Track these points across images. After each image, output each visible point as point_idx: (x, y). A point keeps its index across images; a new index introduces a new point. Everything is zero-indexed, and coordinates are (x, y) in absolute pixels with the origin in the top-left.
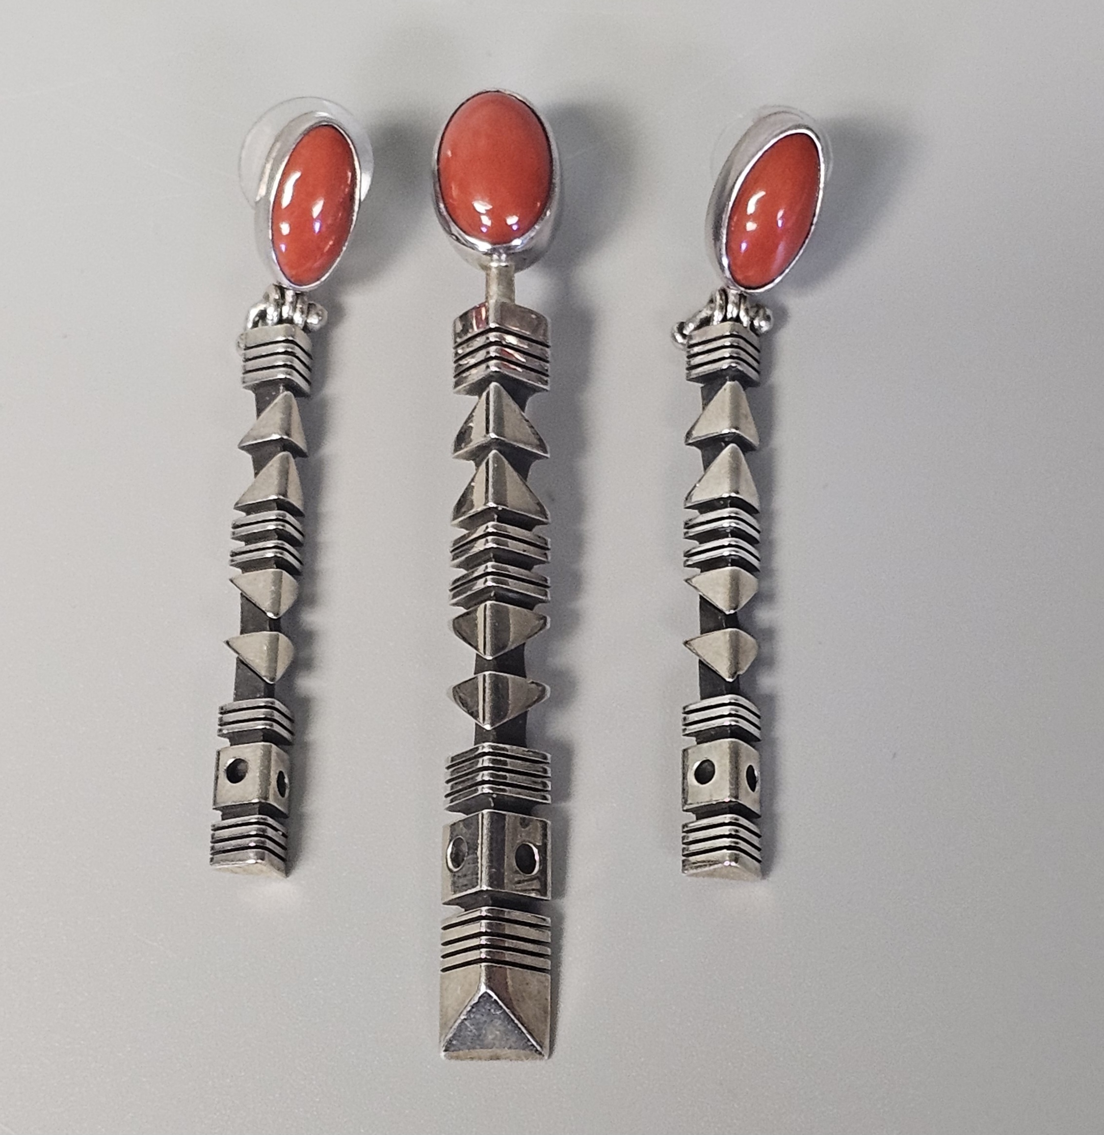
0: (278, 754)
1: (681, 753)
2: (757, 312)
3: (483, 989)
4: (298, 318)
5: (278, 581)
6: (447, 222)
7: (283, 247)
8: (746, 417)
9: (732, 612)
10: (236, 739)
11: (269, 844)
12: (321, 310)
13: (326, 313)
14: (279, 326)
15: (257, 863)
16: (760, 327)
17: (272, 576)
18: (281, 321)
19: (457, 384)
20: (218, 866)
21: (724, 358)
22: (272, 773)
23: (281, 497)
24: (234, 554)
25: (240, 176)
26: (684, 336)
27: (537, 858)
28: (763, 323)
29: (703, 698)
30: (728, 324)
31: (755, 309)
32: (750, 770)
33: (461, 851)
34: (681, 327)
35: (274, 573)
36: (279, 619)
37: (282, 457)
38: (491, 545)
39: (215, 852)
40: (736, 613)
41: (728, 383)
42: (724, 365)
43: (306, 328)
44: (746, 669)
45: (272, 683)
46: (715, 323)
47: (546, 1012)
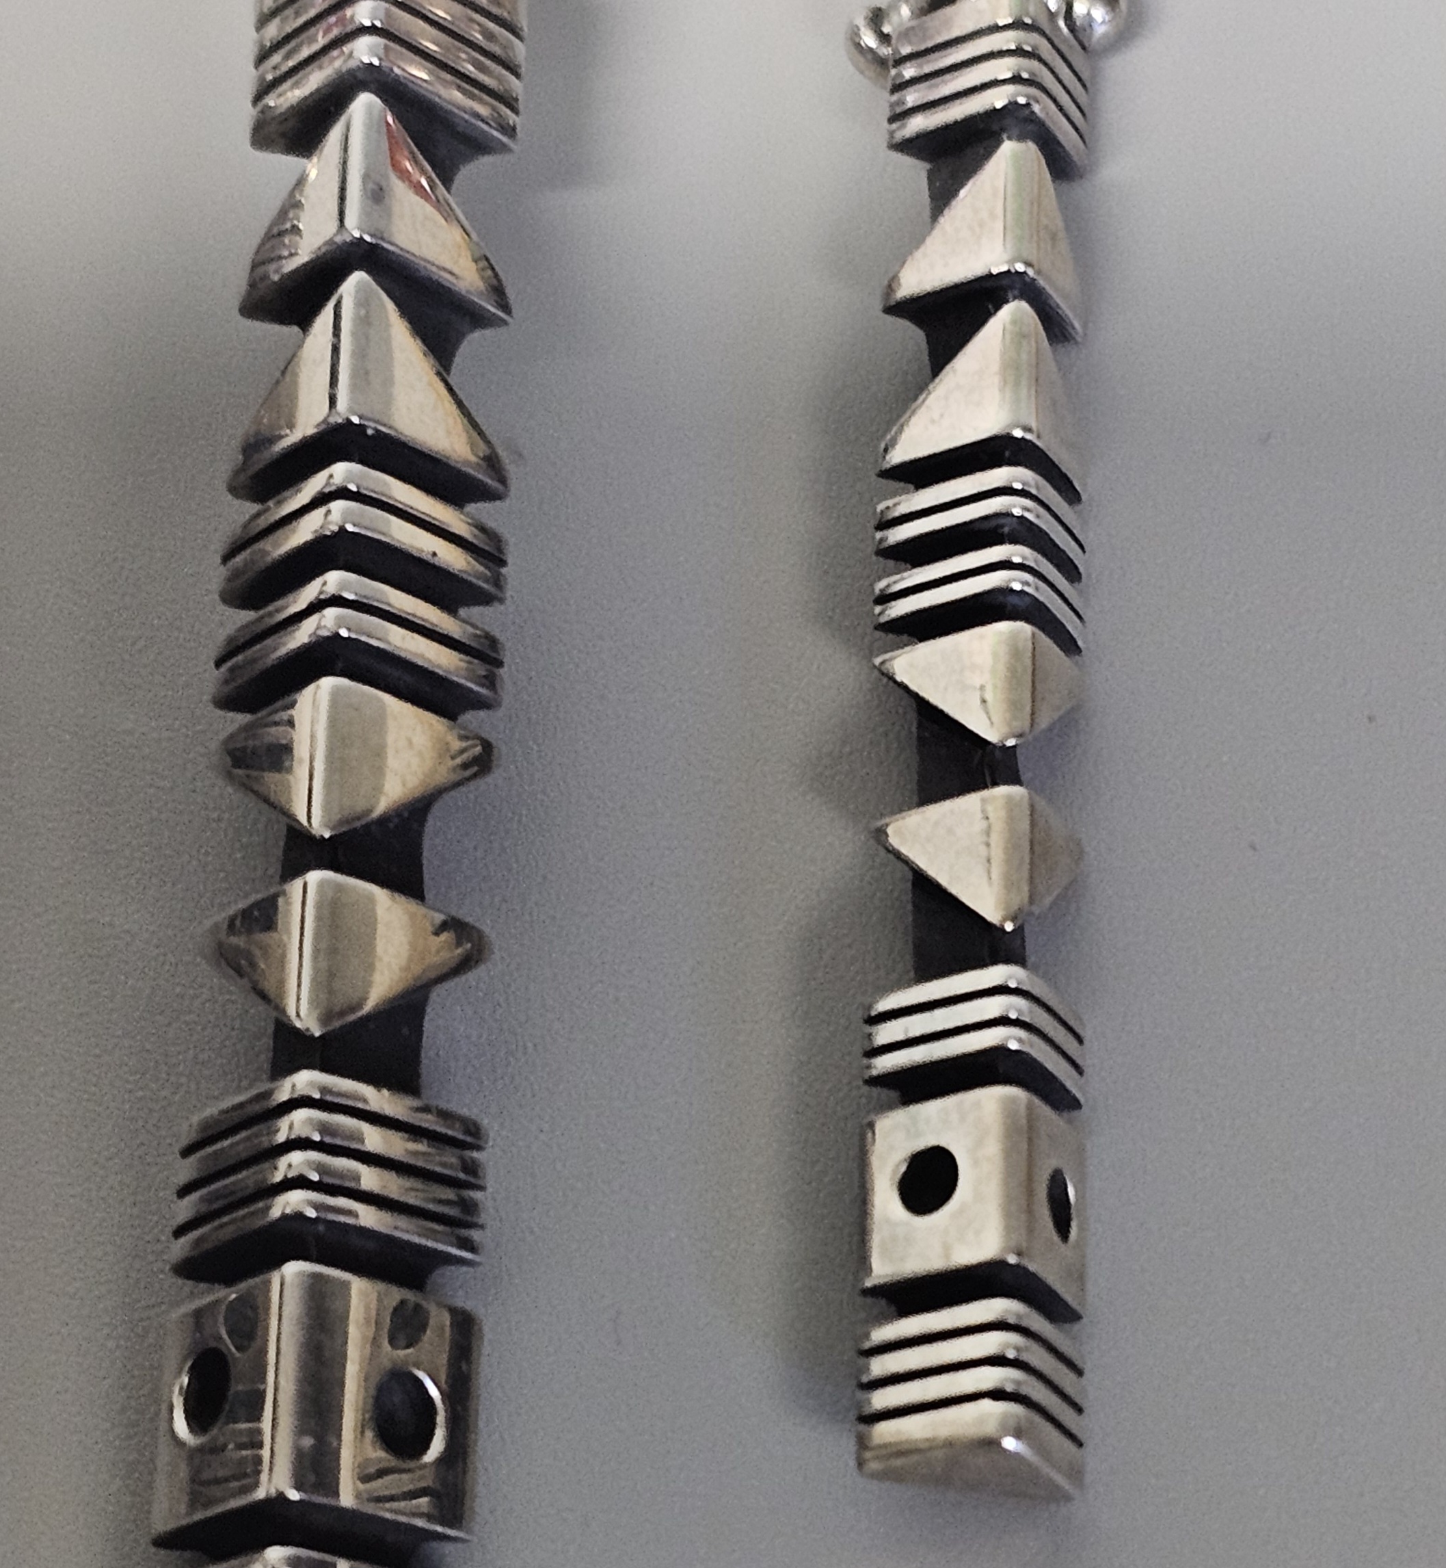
9: (1013, 740)
21: (995, 83)
26: (884, 39)
27: (440, 1414)
28: (1098, 13)
29: (923, 979)
32: (1057, 1181)
34: (876, 16)
38: (339, 525)
41: (1007, 151)
42: (998, 99)
44: (1046, 903)
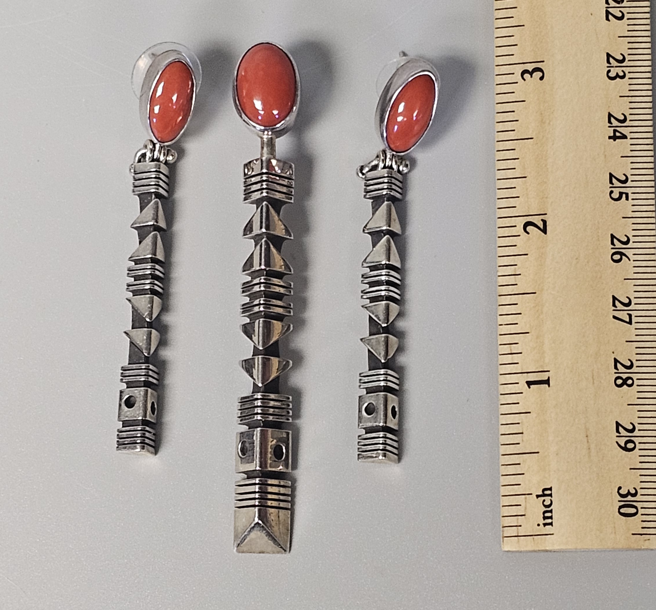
0: (152, 394)
1: (358, 398)
2: (401, 163)
3: (257, 520)
4: (162, 158)
5: (152, 302)
6: (241, 113)
7: (155, 120)
8: (395, 220)
9: (386, 325)
10: (130, 385)
11: (147, 441)
12: (174, 153)
13: (176, 155)
14: (152, 163)
15: (140, 451)
16: (403, 170)
17: (149, 299)
18: (153, 160)
19: (245, 199)
20: (120, 451)
21: (384, 189)
22: (148, 403)
23: (153, 256)
24: (129, 285)
25: (132, 82)
26: (363, 174)
27: (284, 451)
28: (404, 169)
29: (370, 370)
30: (386, 170)
31: (400, 161)
32: (394, 408)
33: (246, 446)
34: (362, 168)
35: (149, 297)
36: (152, 322)
37: (153, 235)
38: (262, 289)
39: (119, 444)
40: (387, 326)
41: (386, 203)
42: (384, 192)
43: (166, 163)
44: (392, 355)
45: (148, 356)
46: (380, 169)
47: (288, 530)
